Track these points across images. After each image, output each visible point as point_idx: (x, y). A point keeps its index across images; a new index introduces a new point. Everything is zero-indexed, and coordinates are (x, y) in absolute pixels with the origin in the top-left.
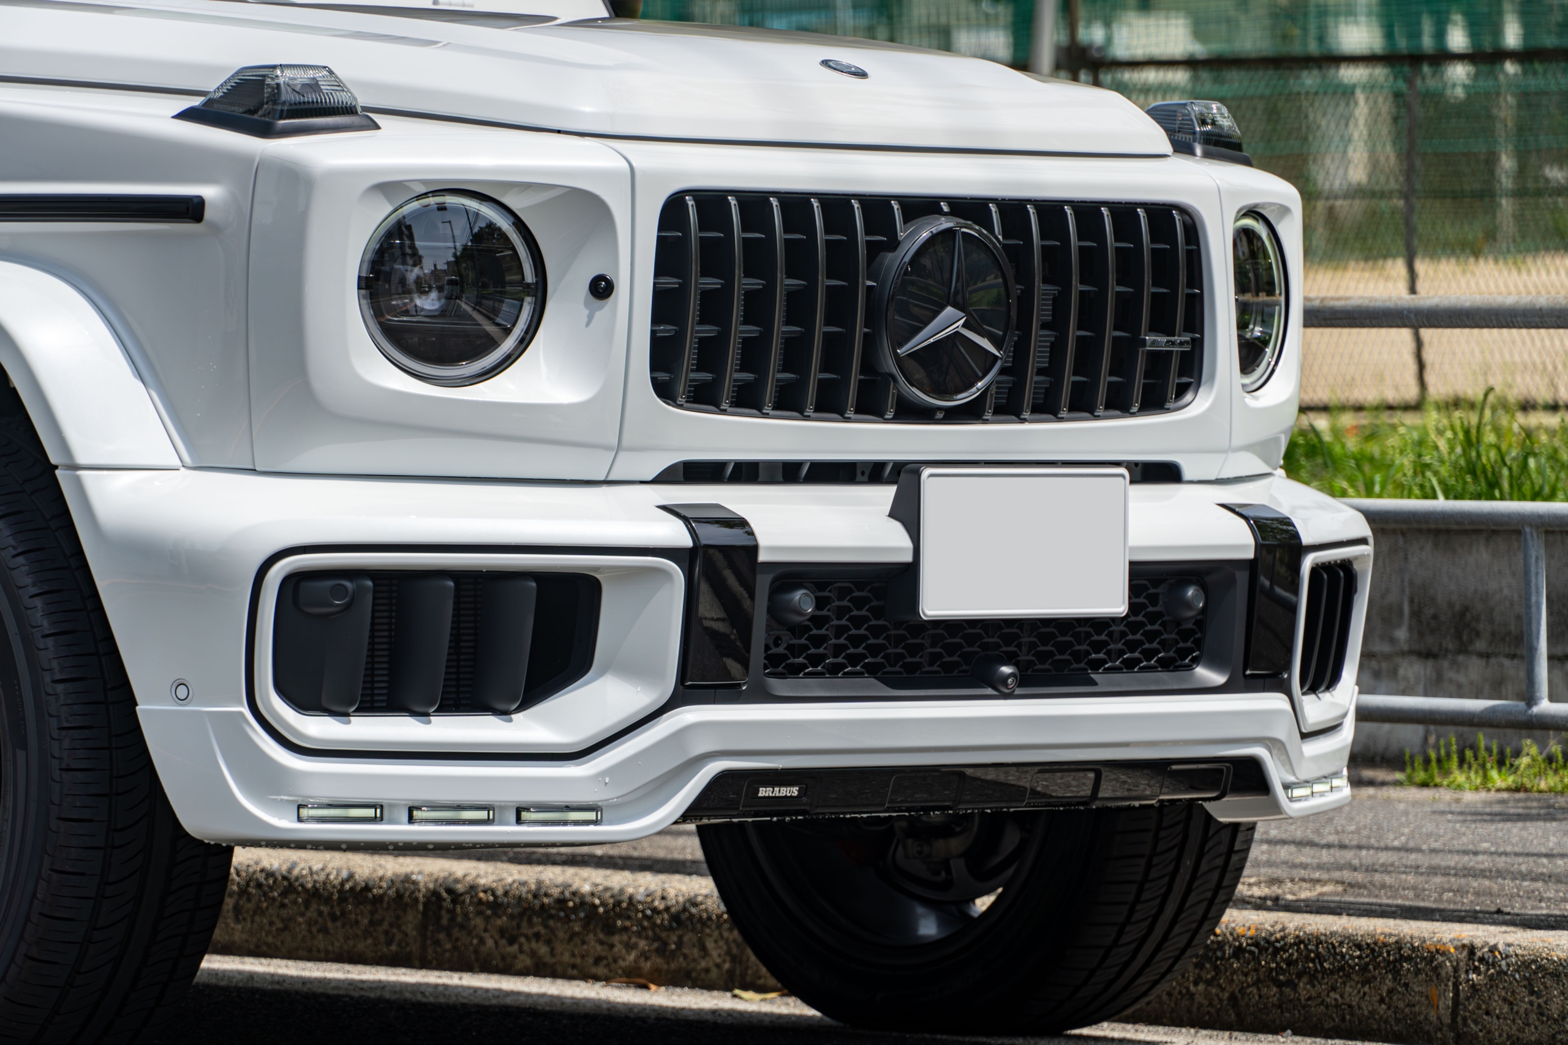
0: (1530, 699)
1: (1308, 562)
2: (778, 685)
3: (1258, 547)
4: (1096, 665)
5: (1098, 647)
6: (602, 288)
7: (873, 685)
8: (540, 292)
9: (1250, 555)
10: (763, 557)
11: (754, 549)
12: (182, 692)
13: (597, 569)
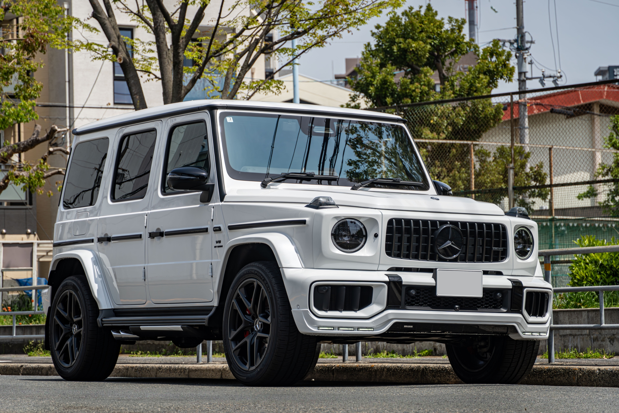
0: (601, 324)
1: (525, 290)
2: (408, 307)
3: (513, 286)
4: (479, 307)
5: (479, 303)
6: (376, 236)
7: (429, 308)
8: (366, 236)
9: (511, 288)
10: (403, 283)
12: (298, 307)
13: (373, 285)
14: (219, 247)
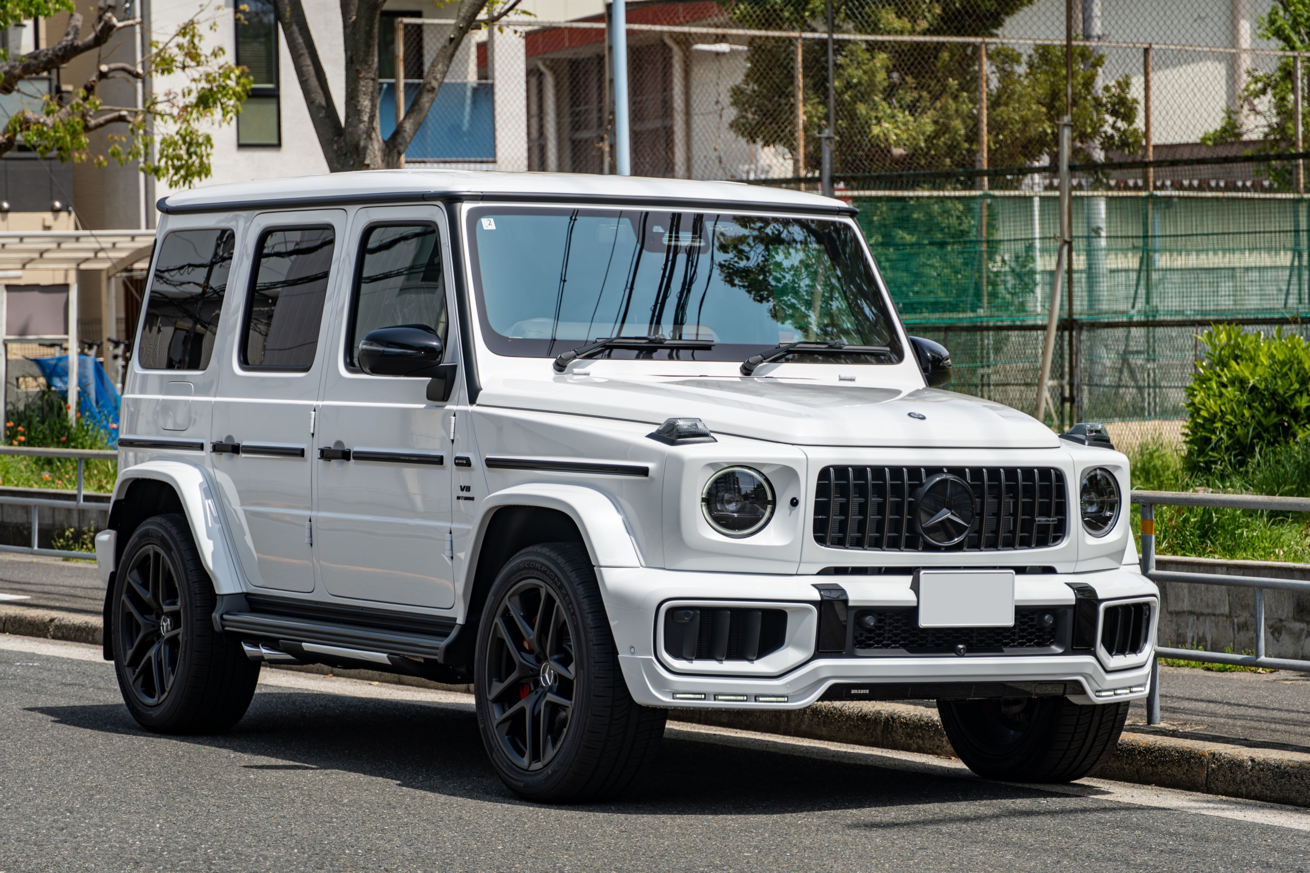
0: (1258, 656)
1: (1102, 607)
2: (859, 652)
3: (1077, 600)
4: (1006, 645)
5: (1005, 638)
6: (794, 503)
7: (903, 651)
8: (774, 503)
9: (1074, 603)
10: (850, 604)
11: (846, 601)
12: (632, 650)
13: (786, 608)
14: (467, 498)
